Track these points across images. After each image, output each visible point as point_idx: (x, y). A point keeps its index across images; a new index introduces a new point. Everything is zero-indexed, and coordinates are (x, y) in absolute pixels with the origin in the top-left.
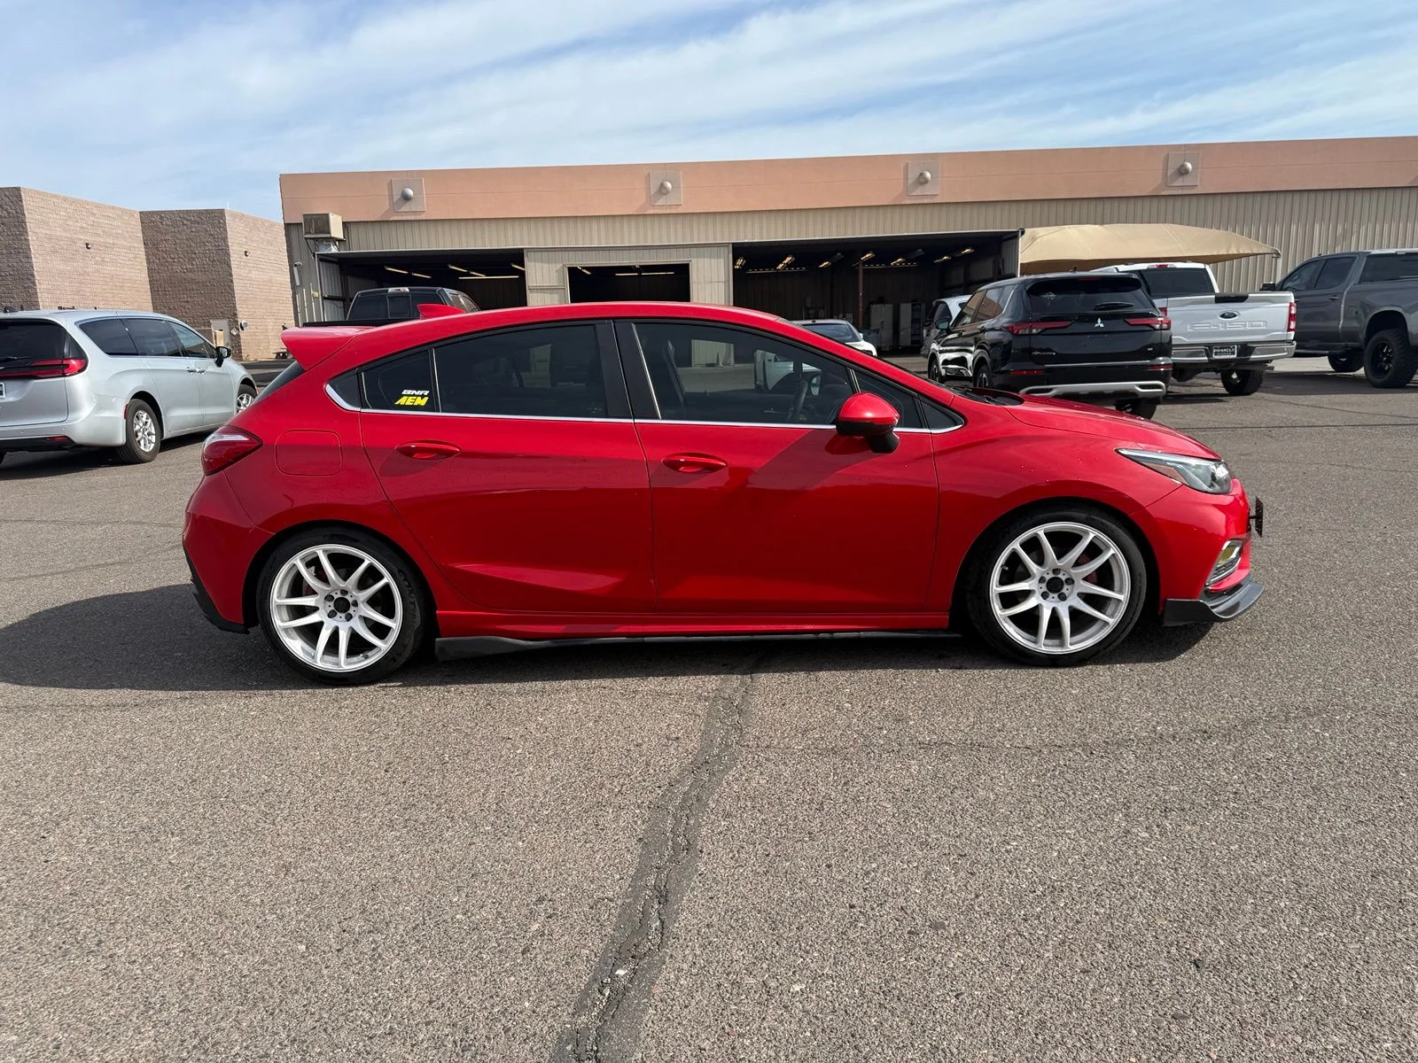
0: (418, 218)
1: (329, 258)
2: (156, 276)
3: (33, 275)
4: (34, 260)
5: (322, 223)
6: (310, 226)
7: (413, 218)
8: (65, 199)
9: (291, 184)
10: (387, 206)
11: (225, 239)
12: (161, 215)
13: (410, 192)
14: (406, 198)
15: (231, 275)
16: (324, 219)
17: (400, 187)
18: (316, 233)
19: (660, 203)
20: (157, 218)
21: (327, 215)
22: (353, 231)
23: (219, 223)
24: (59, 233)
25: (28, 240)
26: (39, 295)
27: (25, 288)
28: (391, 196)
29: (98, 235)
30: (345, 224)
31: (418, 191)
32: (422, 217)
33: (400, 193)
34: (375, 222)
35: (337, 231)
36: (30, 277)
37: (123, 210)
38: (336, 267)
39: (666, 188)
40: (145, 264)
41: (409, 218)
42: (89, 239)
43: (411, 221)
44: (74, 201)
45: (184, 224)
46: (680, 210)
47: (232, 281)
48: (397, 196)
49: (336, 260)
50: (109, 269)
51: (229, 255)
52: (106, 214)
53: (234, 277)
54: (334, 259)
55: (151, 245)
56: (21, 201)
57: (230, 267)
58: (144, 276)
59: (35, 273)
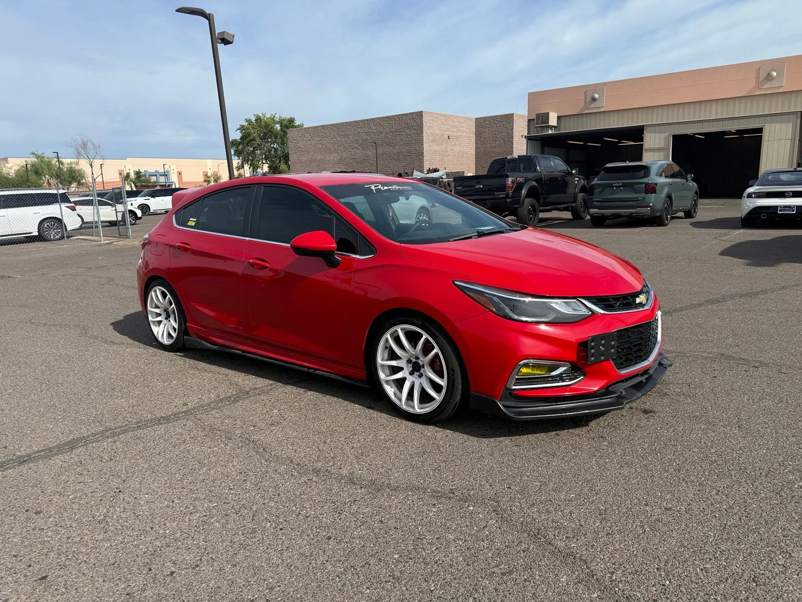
0: (600, 110)
1: (534, 138)
2: (479, 151)
3: (423, 153)
4: (424, 146)
5: (545, 117)
6: (539, 120)
7: (596, 111)
8: (441, 115)
9: (533, 97)
10: (582, 105)
11: (512, 129)
12: (485, 119)
13: (597, 96)
14: (594, 99)
15: (513, 148)
16: (546, 116)
17: (590, 94)
18: (542, 123)
19: (766, 86)
20: (482, 121)
21: (548, 113)
22: (563, 120)
23: (511, 120)
24: (437, 132)
25: (423, 136)
26: (425, 162)
27: (420, 159)
28: (586, 99)
29: (454, 132)
30: (559, 118)
31: (601, 96)
32: (602, 110)
33: (591, 97)
34: (576, 115)
35: (553, 121)
36: (422, 154)
37: (467, 118)
38: (539, 143)
39: (771, 76)
40: (474, 145)
41: (594, 111)
42: (450, 134)
43: (596, 113)
44: (445, 116)
45: (494, 123)
46: (781, 90)
47: (513, 152)
48: (589, 99)
49: (540, 139)
50: (457, 148)
51: (513, 137)
52: (459, 120)
53: (514, 149)
54: (538, 138)
55: (479, 135)
56: (422, 118)
57: (513, 144)
58: (473, 151)
59: (424, 152)
